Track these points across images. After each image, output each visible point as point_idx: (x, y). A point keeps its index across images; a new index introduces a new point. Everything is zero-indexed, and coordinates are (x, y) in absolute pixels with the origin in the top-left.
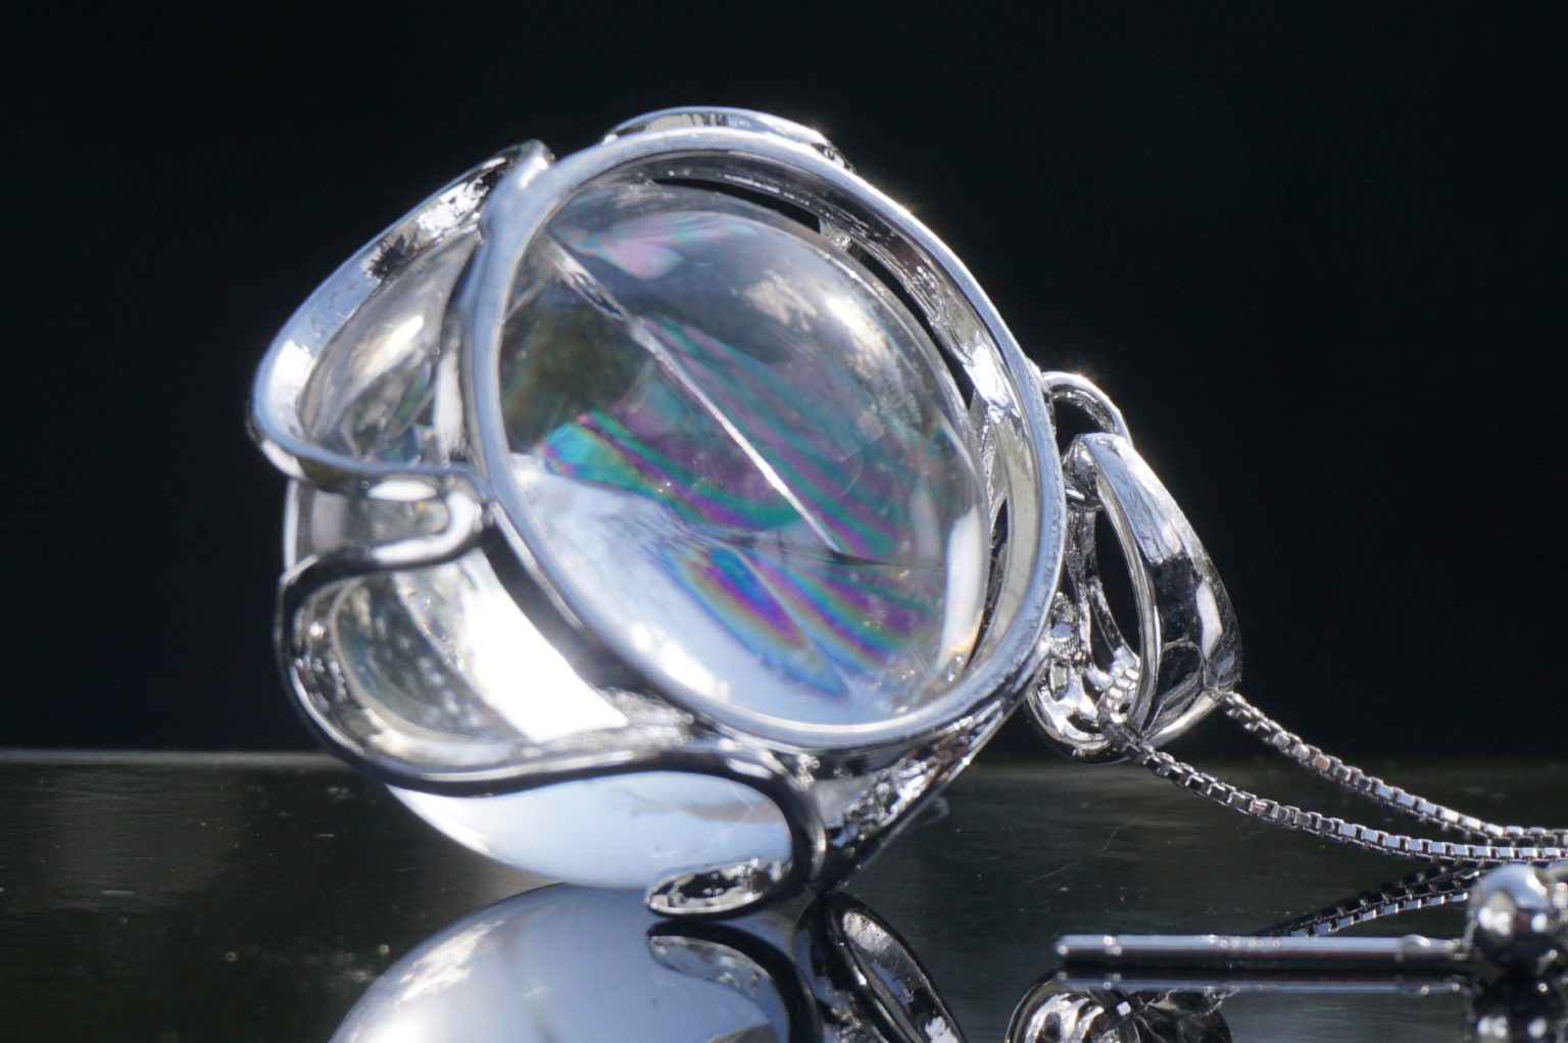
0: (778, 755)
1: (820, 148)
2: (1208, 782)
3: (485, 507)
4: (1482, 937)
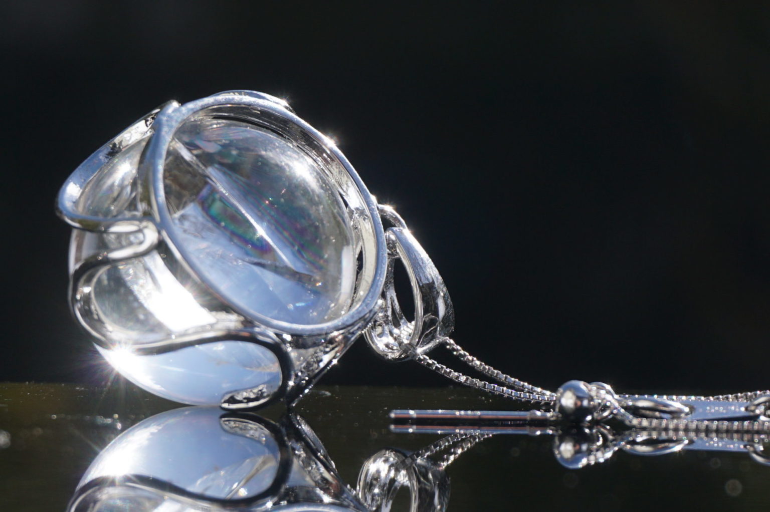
0: (277, 335)
1: (287, 108)
2: (442, 368)
3: (159, 233)
4: (562, 409)
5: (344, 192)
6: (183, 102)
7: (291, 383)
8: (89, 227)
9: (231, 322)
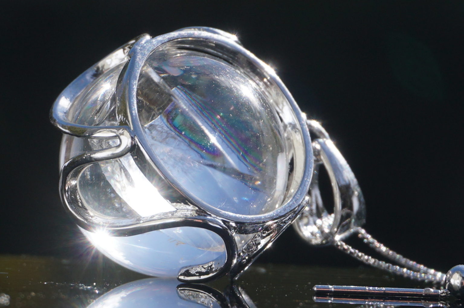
0: (224, 222)
1: (236, 42)
2: (355, 252)
3: (132, 138)
4: (451, 287)
5: (280, 109)
6: (154, 35)
7: (235, 261)
8: (76, 133)
9: (188, 211)
